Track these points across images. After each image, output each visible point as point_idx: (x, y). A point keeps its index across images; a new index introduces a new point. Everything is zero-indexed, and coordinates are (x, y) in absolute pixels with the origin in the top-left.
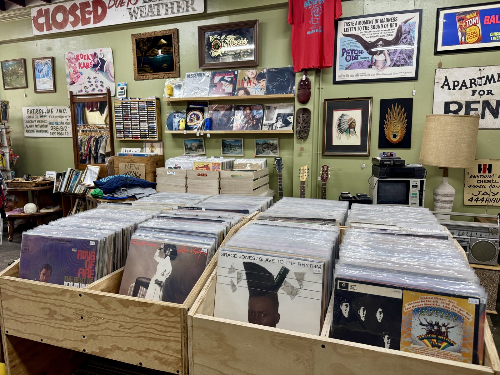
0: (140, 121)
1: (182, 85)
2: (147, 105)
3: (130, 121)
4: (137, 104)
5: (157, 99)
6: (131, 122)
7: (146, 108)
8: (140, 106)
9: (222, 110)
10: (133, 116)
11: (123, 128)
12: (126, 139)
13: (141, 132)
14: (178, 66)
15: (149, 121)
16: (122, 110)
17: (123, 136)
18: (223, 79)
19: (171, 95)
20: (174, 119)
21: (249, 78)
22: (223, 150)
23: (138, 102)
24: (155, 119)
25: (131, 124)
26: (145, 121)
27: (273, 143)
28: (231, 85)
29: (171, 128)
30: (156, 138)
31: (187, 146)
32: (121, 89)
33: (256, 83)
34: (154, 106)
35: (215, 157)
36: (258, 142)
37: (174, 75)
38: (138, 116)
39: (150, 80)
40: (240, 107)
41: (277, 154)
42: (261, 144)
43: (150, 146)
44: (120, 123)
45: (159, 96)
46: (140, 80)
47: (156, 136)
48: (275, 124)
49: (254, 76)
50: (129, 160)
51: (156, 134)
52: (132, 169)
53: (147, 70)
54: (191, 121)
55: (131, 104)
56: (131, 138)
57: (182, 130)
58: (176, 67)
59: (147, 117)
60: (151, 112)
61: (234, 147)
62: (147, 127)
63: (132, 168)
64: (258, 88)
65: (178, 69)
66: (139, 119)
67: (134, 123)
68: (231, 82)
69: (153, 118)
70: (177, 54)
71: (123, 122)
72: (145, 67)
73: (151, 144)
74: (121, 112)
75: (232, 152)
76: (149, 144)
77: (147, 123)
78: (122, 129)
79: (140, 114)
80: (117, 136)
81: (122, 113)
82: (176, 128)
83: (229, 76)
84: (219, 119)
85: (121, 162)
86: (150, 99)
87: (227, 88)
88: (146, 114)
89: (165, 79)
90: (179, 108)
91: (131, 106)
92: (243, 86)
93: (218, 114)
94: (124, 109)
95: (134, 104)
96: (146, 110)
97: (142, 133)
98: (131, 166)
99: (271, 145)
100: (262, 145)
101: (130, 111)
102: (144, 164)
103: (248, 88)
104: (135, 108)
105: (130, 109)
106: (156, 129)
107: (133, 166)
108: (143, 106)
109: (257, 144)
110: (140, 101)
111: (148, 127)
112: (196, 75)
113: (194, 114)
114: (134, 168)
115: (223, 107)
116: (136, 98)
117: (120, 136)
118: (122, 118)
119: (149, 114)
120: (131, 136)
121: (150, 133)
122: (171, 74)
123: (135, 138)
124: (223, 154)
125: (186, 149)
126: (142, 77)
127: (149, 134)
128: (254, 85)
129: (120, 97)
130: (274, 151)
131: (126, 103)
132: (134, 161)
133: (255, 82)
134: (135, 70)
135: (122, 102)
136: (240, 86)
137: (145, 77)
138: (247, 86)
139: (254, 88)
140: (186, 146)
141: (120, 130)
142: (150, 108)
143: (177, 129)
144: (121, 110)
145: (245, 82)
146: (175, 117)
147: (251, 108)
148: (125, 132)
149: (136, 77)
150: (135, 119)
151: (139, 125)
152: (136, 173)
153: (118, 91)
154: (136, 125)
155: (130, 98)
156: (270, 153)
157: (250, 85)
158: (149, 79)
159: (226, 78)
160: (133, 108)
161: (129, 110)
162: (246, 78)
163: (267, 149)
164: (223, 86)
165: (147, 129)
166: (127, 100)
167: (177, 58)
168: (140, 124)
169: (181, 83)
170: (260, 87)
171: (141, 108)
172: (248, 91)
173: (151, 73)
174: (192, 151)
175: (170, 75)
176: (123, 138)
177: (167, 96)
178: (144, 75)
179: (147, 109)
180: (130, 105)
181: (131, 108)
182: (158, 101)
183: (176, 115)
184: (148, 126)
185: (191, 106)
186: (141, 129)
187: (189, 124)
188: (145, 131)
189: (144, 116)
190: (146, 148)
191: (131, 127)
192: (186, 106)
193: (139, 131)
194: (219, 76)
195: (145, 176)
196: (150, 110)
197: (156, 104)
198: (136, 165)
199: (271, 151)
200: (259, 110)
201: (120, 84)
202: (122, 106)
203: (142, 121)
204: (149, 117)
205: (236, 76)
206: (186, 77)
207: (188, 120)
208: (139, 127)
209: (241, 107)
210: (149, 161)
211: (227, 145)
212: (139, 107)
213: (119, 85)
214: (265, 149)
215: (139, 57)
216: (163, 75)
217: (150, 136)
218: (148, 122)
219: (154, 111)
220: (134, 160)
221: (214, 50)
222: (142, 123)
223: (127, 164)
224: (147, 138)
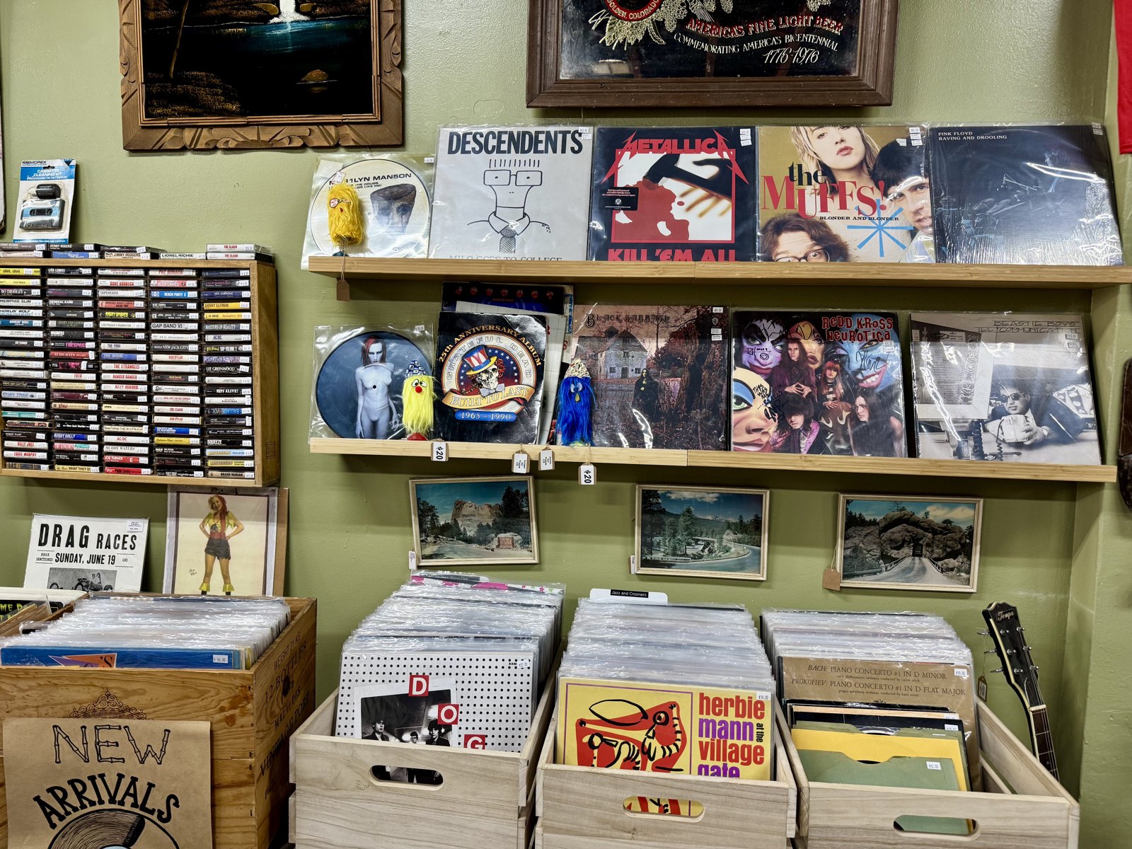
0: (155, 378)
1: (420, 190)
2: (197, 289)
3: (93, 377)
4: (140, 283)
5: (264, 259)
6: (98, 381)
7: (192, 306)
8: (155, 294)
9: (649, 336)
10: (113, 346)
11: (47, 410)
12: (64, 472)
13: (157, 440)
14: (399, 86)
15: (209, 380)
16: (45, 309)
17: (43, 456)
18: (666, 168)
19: (352, 241)
20: (361, 371)
21: (827, 171)
22: (647, 546)
23: (147, 270)
24: (245, 369)
25: (99, 393)
26: (182, 379)
27: (947, 522)
28: (725, 204)
29: (345, 420)
30: (247, 474)
31: (435, 518)
32: (42, 196)
33: (876, 195)
34: (245, 294)
35: (613, 592)
36: (856, 512)
37: (371, 134)
38: (143, 347)
39: (219, 153)
40: (758, 323)
41: (968, 582)
42: (874, 523)
43: (207, 510)
44: (31, 385)
45: (272, 248)
46: (161, 151)
47: (248, 464)
48: (993, 426)
49: (853, 159)
50: (85, 695)
51: (249, 454)
52: (112, 760)
53: (204, 94)
54: (470, 384)
55: (101, 282)
56: (96, 469)
57: (419, 437)
58: (386, 92)
59: (195, 358)
60: (226, 327)
61: (713, 534)
62: (196, 410)
63: (107, 752)
64: (891, 224)
65: (391, 102)
66: (145, 367)
67: (112, 387)
68: (716, 187)
69: (238, 365)
70: (390, 19)
71: (48, 381)
72: (197, 81)
73: (211, 502)
74: (39, 323)
75: (698, 557)
76: (204, 499)
77: (195, 389)
78: (41, 415)
79: (155, 337)
80: (8, 454)
81: (45, 328)
82: (374, 424)
83: (703, 156)
84: (639, 384)
85: (23, 712)
86: (221, 256)
87: (701, 215)
88: (195, 337)
89: (310, 154)
90: (391, 312)
91: (101, 293)
92: (796, 210)
93: (626, 355)
94: (55, 308)
95: (119, 282)
96: (195, 316)
97: (165, 440)
98: (104, 735)
99: (935, 532)
100: (885, 529)
101: (95, 319)
102: (205, 727)
103: (829, 223)
104: (124, 305)
105: (94, 308)
106: (252, 425)
107: (120, 736)
108: (178, 294)
109: (853, 522)
110: (156, 263)
111: (201, 414)
112: (500, 142)
113: (483, 348)
114: (125, 750)
115: (657, 318)
116: (131, 250)
117: (23, 455)
118: (41, 354)
119: (210, 338)
120: (94, 458)
121: (211, 442)
122: (350, 125)
123: (121, 467)
124: (645, 563)
125: (422, 530)
126: (172, 133)
127: (208, 452)
128: (867, 209)
129: (29, 237)
130: (952, 562)
131: (71, 271)
132: (127, 702)
133: (867, 193)
134: (127, 98)
135: (44, 269)
136: (782, 210)
137: (188, 135)
138: (824, 208)
139: (867, 223)
140: (425, 512)
141: (29, 424)
142: (215, 306)
143: (382, 427)
144: (39, 313)
145: (809, 190)
146: (366, 361)
147: (825, 327)
148: (57, 435)
149: (135, 131)
150: (121, 367)
151: (143, 399)
152: (141, 787)
153: (20, 208)
154: (131, 398)
155: (97, 248)
156: (923, 570)
157: (843, 206)
158: (215, 149)
159: (686, 162)
160: (113, 305)
161: (89, 314)
162: (810, 167)
163: (907, 550)
164: (674, 205)
165: (197, 421)
166: (74, 259)
167: (391, 41)
168: (150, 394)
169: (412, 181)
170: (907, 220)
171: (162, 305)
172: (835, 238)
173: (231, 114)
174: (462, 545)
175: (346, 130)
176: (45, 467)
177: (331, 248)
178: (182, 127)
179: (199, 309)
180: (94, 288)
181: (102, 304)
182: (268, 268)
183: (375, 347)
184: (202, 405)
185: (463, 307)
186: (157, 419)
187: (454, 401)
188: (182, 430)
189: (178, 348)
190: (183, 523)
191: (94, 407)
192: (436, 307)
193: (145, 429)
194: (645, 151)
195: (213, 805)
196: (221, 316)
197: (255, 287)
198: (146, 730)
199: (935, 561)
200: (878, 340)
201: (35, 170)
202: (43, 287)
203: (163, 378)
204: (211, 354)
205: (747, 157)
206: (443, 146)
207: (450, 382)
208: (145, 409)
209: (764, 325)
210: (248, 698)
211: (668, 520)
212: (148, 300)
213: (27, 173)
214: (898, 548)
215: (159, 21)
216: (304, 131)
217: (210, 463)
218: (201, 384)
219: (245, 327)
220: (128, 694)
221: (619, 11)
222: (165, 388)
223: (72, 726)
224: (190, 470)
